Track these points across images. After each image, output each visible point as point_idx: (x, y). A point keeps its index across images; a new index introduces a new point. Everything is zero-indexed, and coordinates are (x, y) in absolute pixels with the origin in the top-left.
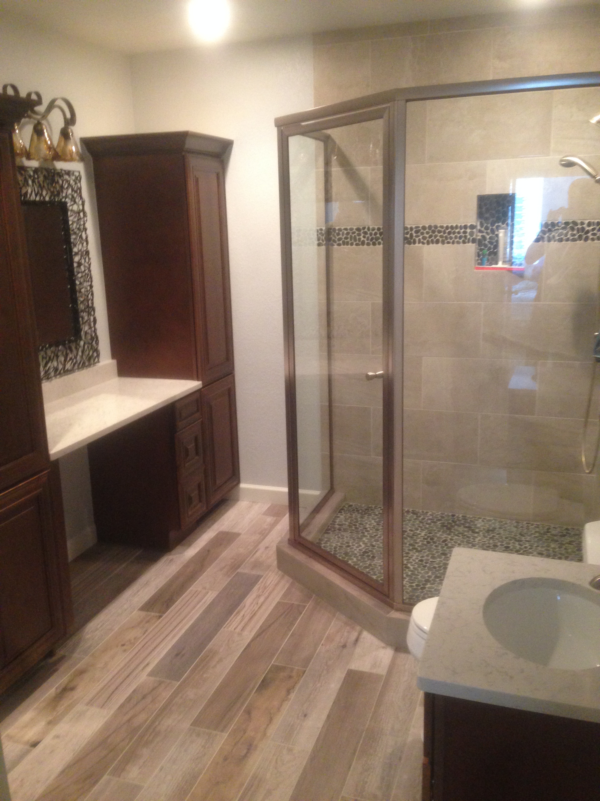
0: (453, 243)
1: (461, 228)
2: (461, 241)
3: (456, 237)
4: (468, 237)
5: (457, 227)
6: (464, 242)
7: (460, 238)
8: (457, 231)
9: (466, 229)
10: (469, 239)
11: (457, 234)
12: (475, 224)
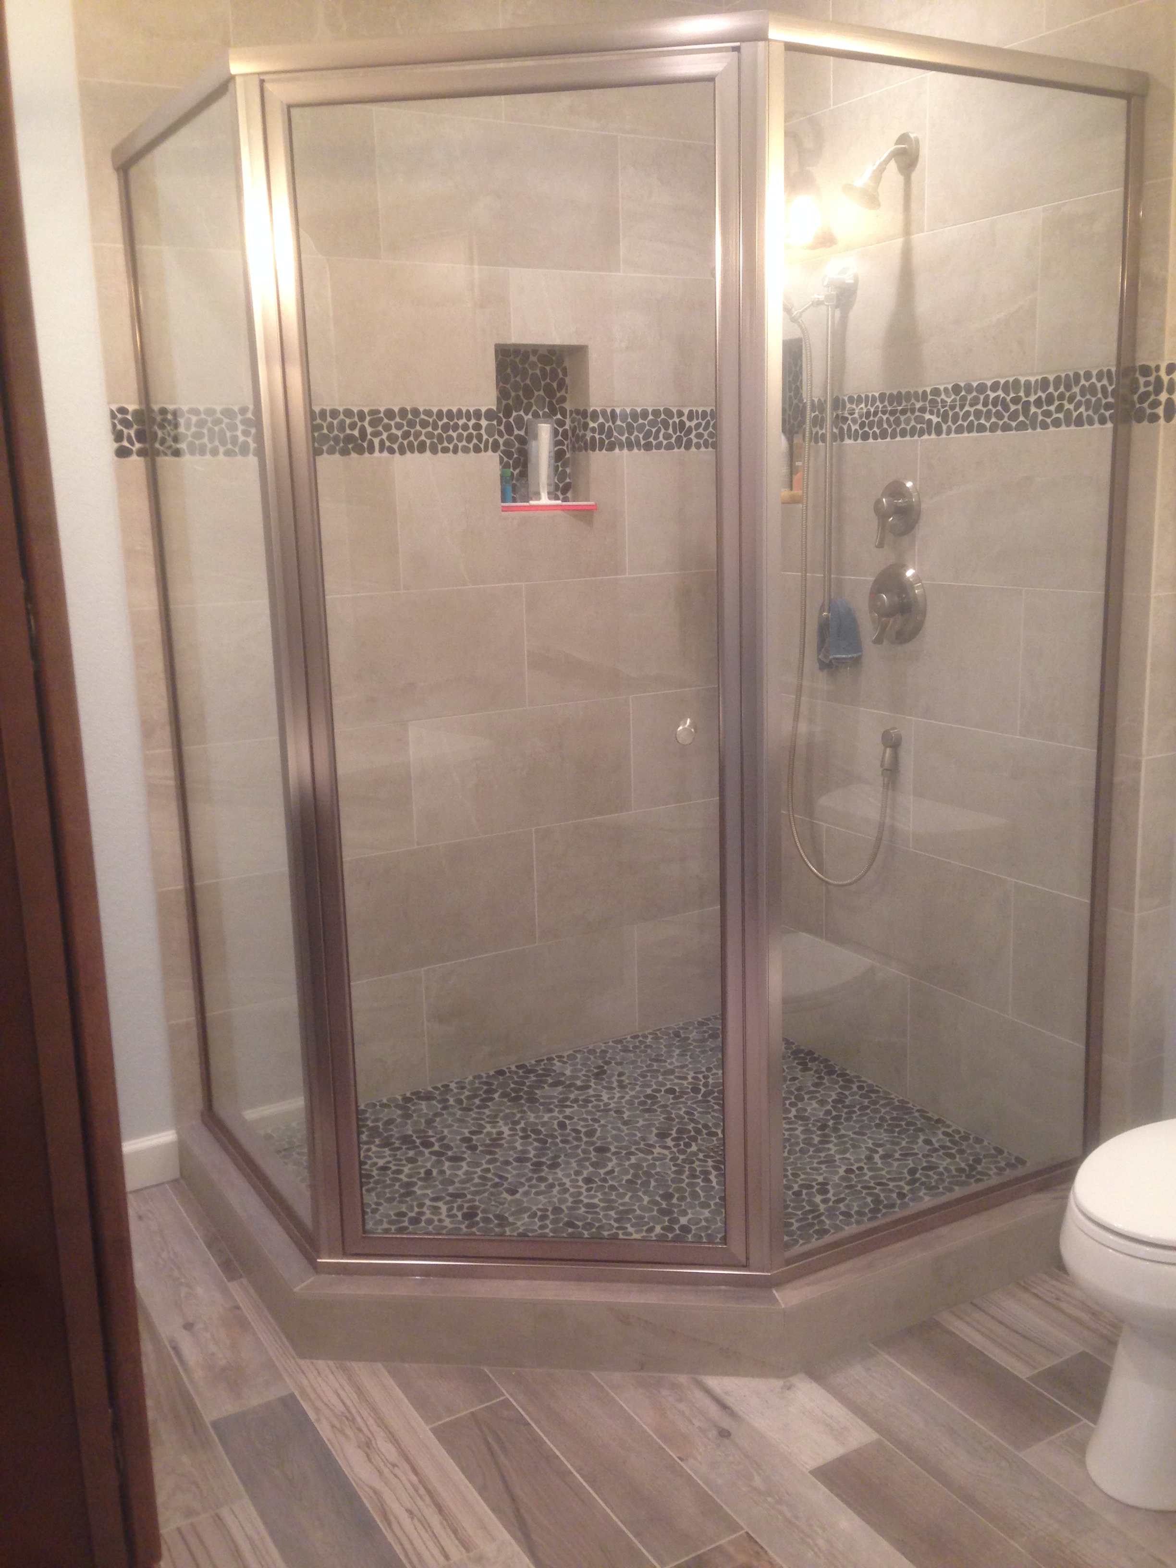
0: (455, 451)
1: (469, 416)
2: (471, 446)
3: (460, 437)
4: (485, 437)
5: (460, 414)
6: (477, 450)
7: (469, 438)
8: (461, 422)
9: (480, 419)
10: (487, 441)
11: (462, 430)
12: (495, 408)
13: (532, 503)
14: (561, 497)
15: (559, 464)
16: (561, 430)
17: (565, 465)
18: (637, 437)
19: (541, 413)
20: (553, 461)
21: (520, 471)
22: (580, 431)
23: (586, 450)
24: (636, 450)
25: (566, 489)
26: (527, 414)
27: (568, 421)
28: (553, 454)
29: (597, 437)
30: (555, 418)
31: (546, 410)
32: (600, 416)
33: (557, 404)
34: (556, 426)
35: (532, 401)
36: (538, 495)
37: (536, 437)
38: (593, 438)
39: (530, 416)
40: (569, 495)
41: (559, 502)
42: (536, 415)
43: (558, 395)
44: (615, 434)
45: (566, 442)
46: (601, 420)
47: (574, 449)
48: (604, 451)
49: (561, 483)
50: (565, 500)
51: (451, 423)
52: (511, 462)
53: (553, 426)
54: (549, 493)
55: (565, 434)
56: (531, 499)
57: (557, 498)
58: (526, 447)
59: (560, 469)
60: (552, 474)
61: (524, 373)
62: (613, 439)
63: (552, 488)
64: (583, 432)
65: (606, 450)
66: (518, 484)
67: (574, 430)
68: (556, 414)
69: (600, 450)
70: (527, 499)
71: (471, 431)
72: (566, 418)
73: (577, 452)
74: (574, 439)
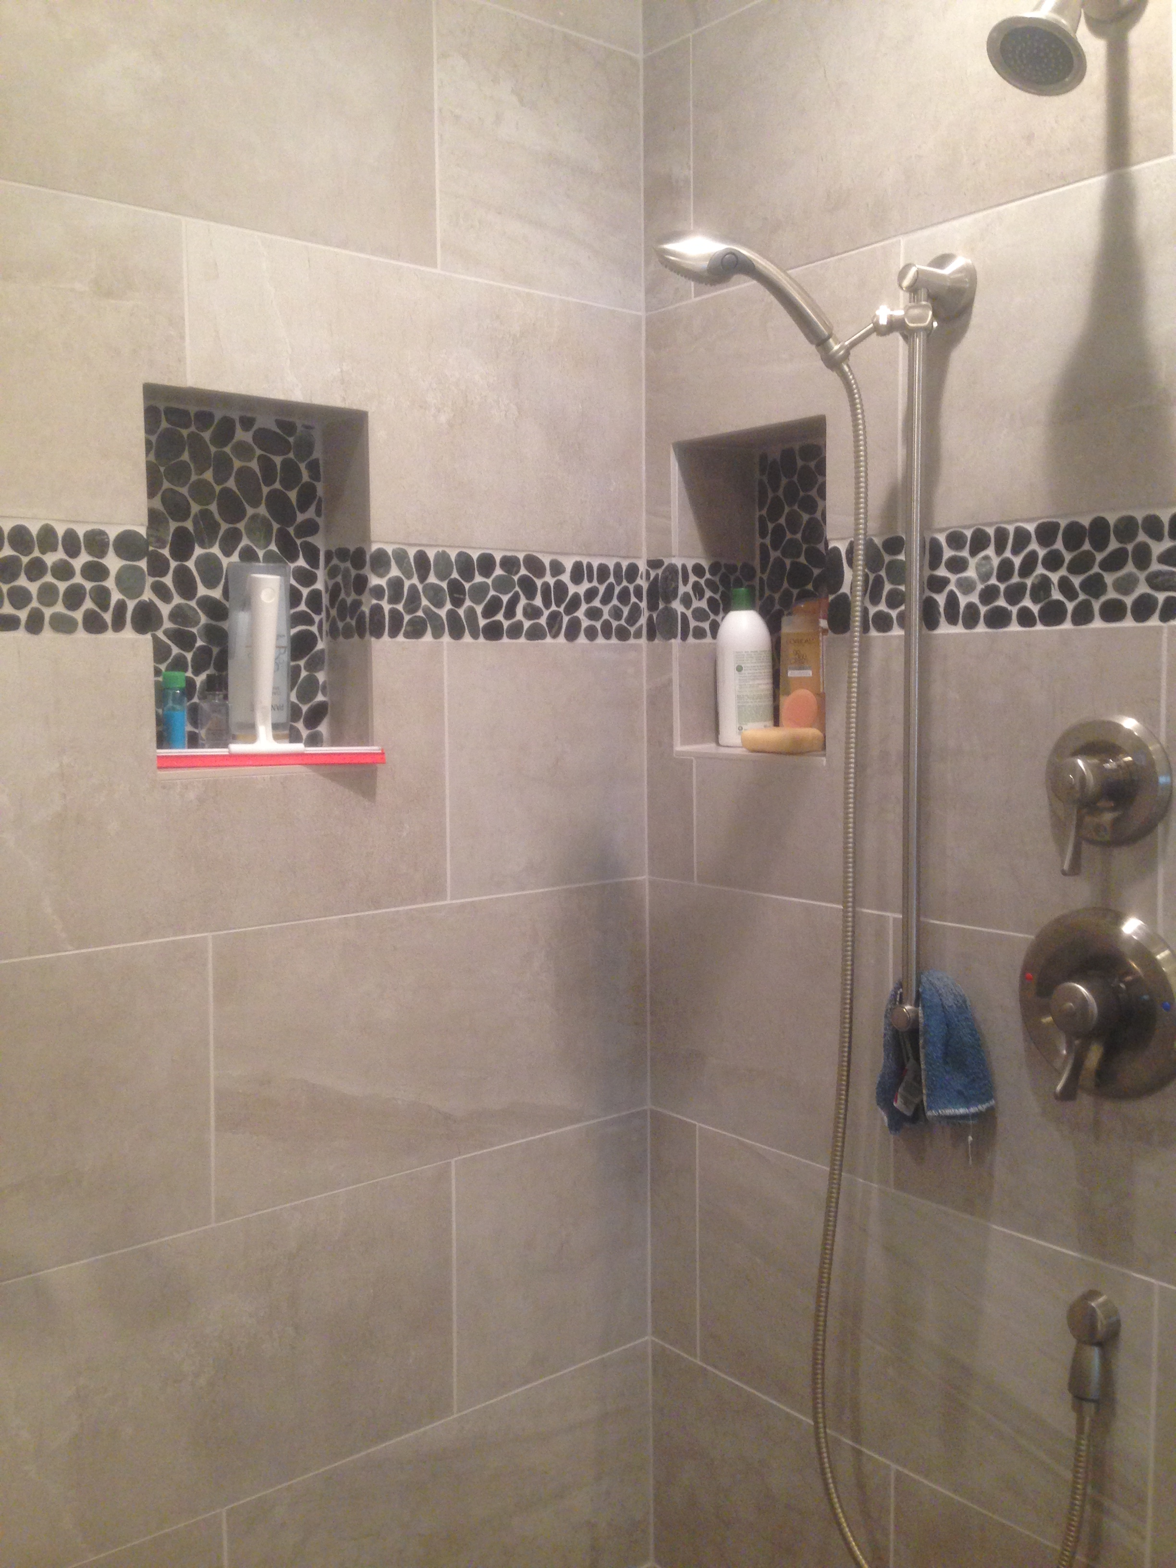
0: (35, 624)
1: (71, 544)
2: (78, 615)
3: (48, 594)
4: (116, 596)
5: (47, 538)
6: (94, 624)
7: (74, 598)
8: (50, 559)
9: (103, 553)
10: (121, 607)
11: (54, 575)
12: (143, 531)
13: (236, 748)
14: (305, 733)
15: (302, 663)
16: (305, 592)
17: (314, 664)
18: (471, 612)
19: (261, 554)
20: (285, 657)
21: (208, 676)
22: (348, 594)
23: (362, 635)
24: (467, 638)
25: (315, 716)
26: (228, 553)
27: (321, 573)
28: (285, 642)
29: (386, 607)
30: (292, 566)
31: (273, 547)
32: (393, 563)
33: (299, 537)
34: (293, 582)
35: (241, 526)
36: (249, 731)
37: (247, 603)
38: (377, 610)
39: (235, 558)
40: (323, 728)
41: (299, 747)
42: (248, 555)
43: (300, 517)
44: (425, 602)
45: (317, 618)
46: (395, 572)
47: (333, 632)
48: (401, 638)
49: (304, 703)
50: (314, 740)
51: (25, 560)
52: (189, 656)
53: (287, 581)
54: (275, 726)
55: (314, 600)
56: (234, 739)
57: (294, 737)
58: (225, 625)
59: (304, 674)
60: (284, 684)
61: (222, 467)
62: (420, 613)
63: (283, 716)
64: (353, 596)
65: (407, 635)
66: (205, 706)
67: (334, 593)
68: (293, 558)
69: (394, 633)
70: (221, 736)
71: (78, 579)
72: (317, 567)
73: (341, 639)
74: (334, 612)
